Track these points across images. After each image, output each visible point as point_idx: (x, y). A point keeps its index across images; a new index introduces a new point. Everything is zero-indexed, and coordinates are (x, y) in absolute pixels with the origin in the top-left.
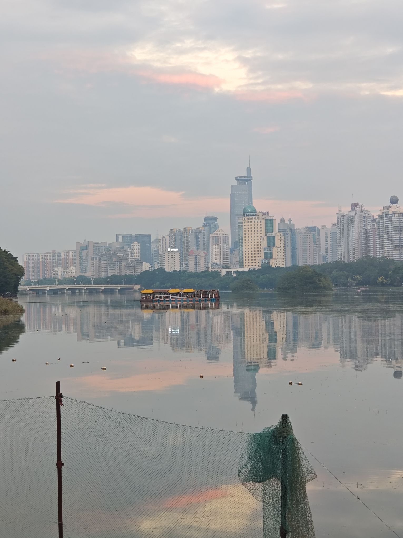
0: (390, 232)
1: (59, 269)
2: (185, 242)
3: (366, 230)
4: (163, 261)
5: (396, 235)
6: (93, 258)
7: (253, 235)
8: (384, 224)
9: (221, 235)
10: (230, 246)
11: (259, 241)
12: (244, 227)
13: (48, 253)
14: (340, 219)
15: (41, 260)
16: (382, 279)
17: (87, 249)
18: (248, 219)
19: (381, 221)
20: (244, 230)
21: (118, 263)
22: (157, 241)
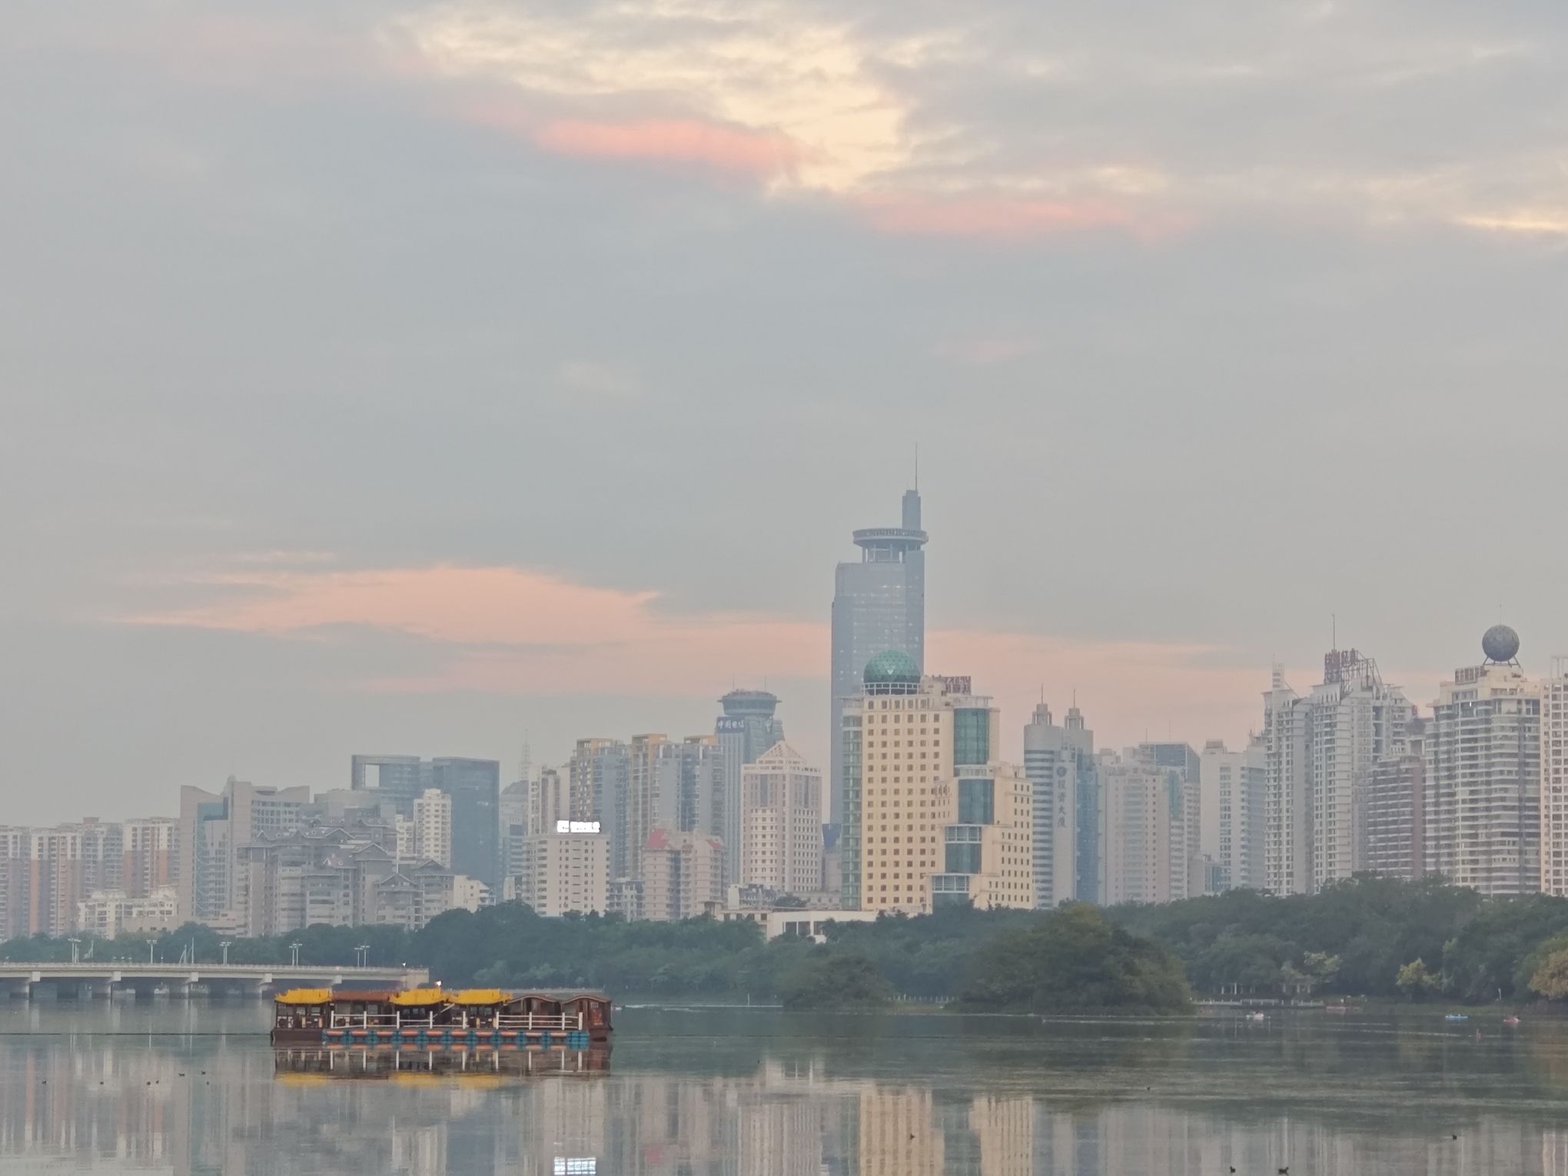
0: (1481, 774)
1: (111, 896)
2: (636, 796)
3: (1384, 764)
4: (538, 870)
5: (1506, 790)
6: (245, 853)
7: (903, 774)
8: (1456, 742)
9: (787, 770)
10: (826, 819)
11: (929, 797)
12: (866, 739)
13: (68, 828)
14: (1280, 715)
15: (34, 855)
16: (1417, 970)
17: (225, 817)
18: (884, 705)
19: (1443, 730)
20: (866, 750)
21: (350, 874)
22: (521, 788)
